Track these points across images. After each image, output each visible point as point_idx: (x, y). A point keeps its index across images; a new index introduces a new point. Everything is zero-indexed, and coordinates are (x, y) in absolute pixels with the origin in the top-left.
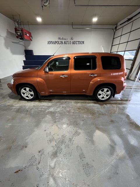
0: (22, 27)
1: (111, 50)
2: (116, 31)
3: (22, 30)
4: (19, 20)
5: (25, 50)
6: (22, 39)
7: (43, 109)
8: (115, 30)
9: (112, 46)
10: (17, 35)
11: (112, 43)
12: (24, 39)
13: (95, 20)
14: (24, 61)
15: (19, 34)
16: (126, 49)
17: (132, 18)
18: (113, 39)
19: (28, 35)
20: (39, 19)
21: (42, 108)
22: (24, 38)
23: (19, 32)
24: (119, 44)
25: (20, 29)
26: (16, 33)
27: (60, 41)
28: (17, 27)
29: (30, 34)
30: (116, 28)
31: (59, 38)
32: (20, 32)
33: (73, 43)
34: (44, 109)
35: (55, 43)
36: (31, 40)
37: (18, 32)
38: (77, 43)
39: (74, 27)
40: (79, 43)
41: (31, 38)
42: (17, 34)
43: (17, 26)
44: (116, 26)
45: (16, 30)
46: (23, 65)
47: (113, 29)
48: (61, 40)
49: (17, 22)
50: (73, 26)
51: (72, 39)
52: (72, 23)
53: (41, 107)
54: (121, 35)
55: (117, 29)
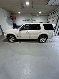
3: (13, 17)
4: (12, 13)
5: (13, 24)
8: (48, 16)
12: (13, 20)
13: (40, 12)
16: (52, 23)
17: (54, 12)
18: (48, 19)
20: (19, 13)
24: (50, 21)
27: (27, 20)
29: (16, 18)
33: (32, 21)
36: (16, 20)
45: (11, 16)
50: (32, 15)
54: (51, 18)
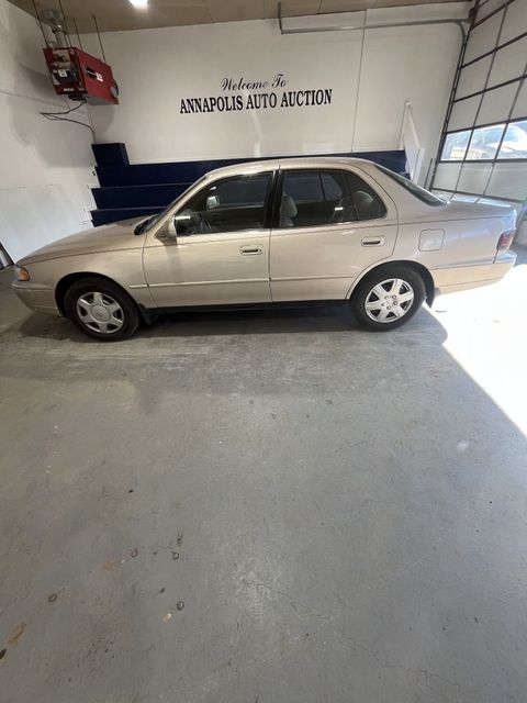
0: (73, 41)
1: (447, 122)
2: (472, 28)
3: (73, 58)
4: (55, 12)
5: (93, 146)
6: (77, 96)
7: (179, 367)
8: (467, 26)
9: (452, 102)
10: (57, 83)
11: (454, 90)
12: (84, 95)
14: (93, 190)
15: (62, 74)
16: (512, 110)
18: (460, 68)
19: (99, 78)
21: (175, 365)
22: (85, 92)
23: (61, 64)
24: (485, 91)
25: (65, 54)
26: (51, 71)
27: (229, 93)
28: (51, 46)
29: (107, 71)
30: (473, 12)
31: (228, 85)
32: (68, 64)
33: (287, 101)
34: (183, 365)
35: (212, 104)
36: (116, 101)
37: (57, 68)
38: (302, 99)
39: (289, 23)
40: (310, 101)
41: (113, 89)
42: (57, 75)
43: (53, 37)
44: (473, 4)
45: (50, 57)
46: (94, 207)
47: (458, 22)
48: (236, 93)
49: (52, 21)
50: (283, 20)
51: (280, 83)
52: (279, 4)
53: (172, 360)
54: (497, 49)
55: (477, 20)
